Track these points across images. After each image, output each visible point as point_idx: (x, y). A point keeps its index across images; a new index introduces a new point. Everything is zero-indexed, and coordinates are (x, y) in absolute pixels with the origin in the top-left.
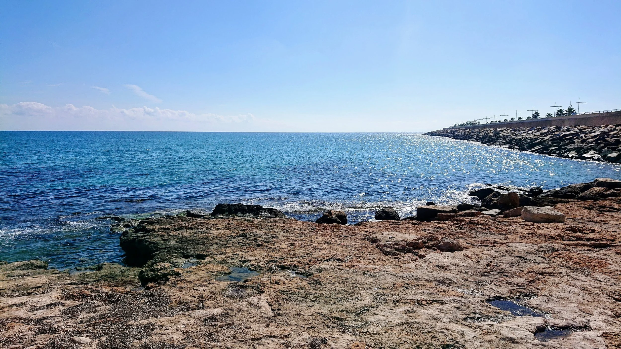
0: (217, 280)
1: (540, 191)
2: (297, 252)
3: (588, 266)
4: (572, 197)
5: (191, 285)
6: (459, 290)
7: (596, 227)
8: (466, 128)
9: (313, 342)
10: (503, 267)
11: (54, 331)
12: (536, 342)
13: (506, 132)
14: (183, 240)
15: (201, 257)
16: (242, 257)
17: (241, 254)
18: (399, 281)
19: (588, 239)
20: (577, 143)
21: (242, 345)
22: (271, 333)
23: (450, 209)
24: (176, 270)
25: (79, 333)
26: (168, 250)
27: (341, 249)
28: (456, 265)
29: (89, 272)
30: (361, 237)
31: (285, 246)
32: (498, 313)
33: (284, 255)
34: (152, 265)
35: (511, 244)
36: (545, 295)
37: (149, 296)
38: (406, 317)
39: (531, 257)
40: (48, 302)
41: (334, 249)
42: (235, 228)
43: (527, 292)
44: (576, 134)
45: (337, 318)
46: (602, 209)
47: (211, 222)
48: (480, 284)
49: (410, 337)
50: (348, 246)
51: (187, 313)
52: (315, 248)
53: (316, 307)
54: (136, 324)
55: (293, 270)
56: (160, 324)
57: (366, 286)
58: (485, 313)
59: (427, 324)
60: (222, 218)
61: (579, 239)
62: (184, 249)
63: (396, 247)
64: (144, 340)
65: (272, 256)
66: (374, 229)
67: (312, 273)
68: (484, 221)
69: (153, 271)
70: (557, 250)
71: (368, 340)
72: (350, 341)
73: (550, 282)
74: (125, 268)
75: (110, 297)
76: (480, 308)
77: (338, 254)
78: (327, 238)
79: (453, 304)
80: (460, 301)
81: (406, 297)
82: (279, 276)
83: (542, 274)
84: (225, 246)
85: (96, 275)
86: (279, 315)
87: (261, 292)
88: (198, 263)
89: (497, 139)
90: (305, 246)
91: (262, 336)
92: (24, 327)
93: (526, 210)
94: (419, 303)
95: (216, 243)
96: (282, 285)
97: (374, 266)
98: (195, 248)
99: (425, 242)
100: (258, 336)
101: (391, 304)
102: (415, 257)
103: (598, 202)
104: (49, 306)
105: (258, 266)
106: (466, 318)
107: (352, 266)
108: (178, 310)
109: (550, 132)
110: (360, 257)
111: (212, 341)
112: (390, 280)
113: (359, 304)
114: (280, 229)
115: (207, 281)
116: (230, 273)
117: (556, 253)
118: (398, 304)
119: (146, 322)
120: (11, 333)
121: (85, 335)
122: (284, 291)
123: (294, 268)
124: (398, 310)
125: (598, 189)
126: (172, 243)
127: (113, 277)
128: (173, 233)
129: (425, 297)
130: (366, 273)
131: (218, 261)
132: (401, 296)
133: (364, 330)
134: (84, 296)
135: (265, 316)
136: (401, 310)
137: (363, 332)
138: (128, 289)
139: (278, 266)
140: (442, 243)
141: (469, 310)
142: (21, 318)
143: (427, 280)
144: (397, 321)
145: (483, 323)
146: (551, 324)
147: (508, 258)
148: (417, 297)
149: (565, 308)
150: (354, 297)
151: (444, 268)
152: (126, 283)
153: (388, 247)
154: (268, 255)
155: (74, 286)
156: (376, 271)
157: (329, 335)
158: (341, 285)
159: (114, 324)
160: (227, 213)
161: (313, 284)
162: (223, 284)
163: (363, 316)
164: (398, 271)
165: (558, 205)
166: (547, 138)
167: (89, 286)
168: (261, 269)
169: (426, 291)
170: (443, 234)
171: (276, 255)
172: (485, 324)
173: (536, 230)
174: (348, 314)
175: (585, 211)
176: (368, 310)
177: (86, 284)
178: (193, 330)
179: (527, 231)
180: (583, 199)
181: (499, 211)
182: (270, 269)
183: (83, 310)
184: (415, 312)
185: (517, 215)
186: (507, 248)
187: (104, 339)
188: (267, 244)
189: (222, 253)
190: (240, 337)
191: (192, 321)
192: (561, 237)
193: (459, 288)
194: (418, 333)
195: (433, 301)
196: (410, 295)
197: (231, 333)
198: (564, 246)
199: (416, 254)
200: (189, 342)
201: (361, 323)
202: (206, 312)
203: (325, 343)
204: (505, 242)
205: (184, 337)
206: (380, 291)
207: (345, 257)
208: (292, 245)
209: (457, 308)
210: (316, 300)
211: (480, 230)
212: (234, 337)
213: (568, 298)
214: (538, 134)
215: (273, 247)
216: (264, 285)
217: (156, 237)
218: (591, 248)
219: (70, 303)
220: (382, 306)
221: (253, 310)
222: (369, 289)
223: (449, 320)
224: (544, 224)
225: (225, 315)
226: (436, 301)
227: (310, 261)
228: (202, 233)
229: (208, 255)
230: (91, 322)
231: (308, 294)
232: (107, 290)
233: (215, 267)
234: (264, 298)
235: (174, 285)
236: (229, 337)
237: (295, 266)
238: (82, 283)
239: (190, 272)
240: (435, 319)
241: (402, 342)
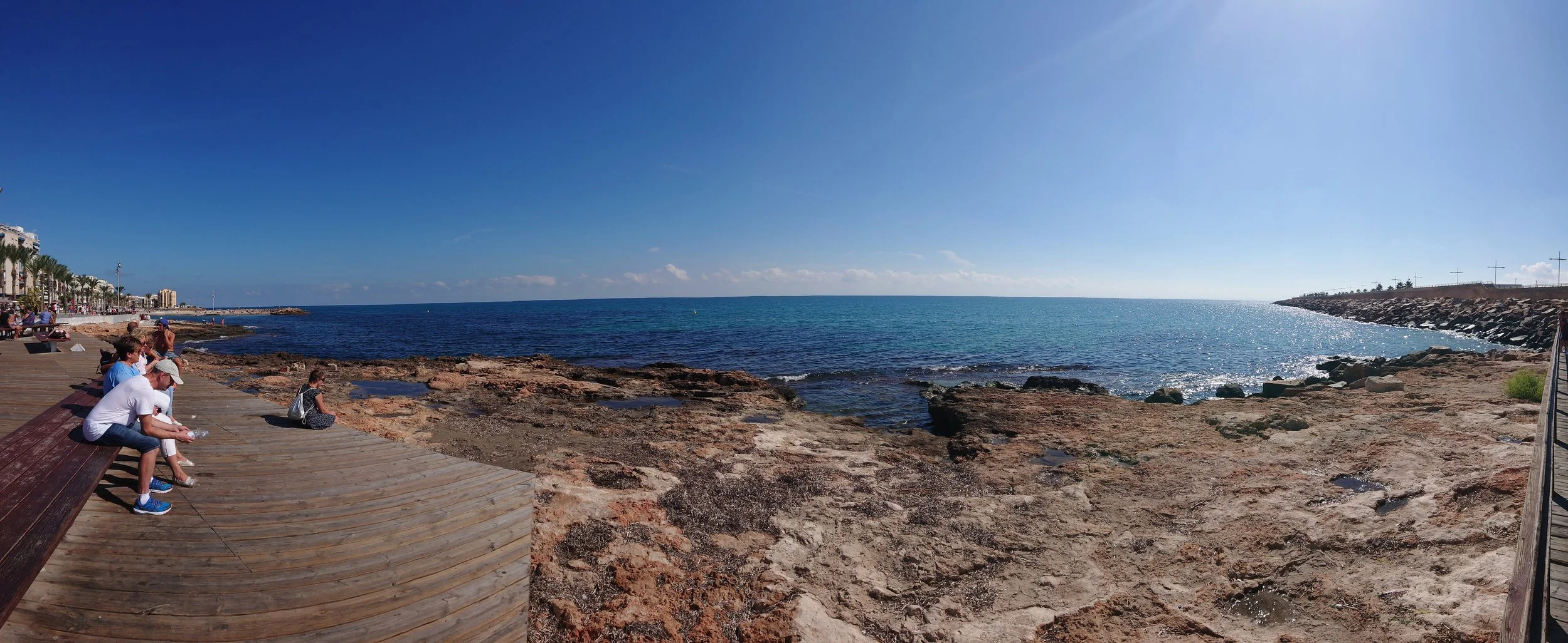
0: (1028, 462)
1: (1384, 360)
2: (1121, 435)
3: (1423, 431)
4: (1410, 364)
5: (1000, 465)
6: (1304, 472)
7: (1430, 392)
8: (1315, 298)
9: (1137, 543)
10: (1347, 442)
11: (870, 491)
12: (1377, 518)
13: (1352, 304)
14: (992, 414)
15: (1012, 434)
16: (1057, 438)
17: (1055, 434)
18: (1240, 468)
19: (1424, 404)
20: (1415, 314)
21: (1056, 542)
22: (1089, 530)
23: (1297, 383)
24: (985, 446)
25: (891, 498)
26: (977, 422)
27: (1173, 433)
28: (1302, 444)
29: (901, 436)
30: (1199, 418)
31: (1107, 429)
32: (1341, 493)
33: (1106, 439)
34: (961, 437)
35: (1355, 417)
36: (1385, 467)
37: (957, 471)
38: (1247, 509)
39: (1374, 428)
40: (865, 460)
41: (1166, 433)
42: (1049, 405)
43: (1369, 465)
44: (1414, 306)
45: (1166, 515)
46: (1435, 374)
47: (1022, 395)
48: (1324, 463)
49: (1249, 532)
50: (1182, 430)
51: (996, 496)
52: (1143, 432)
53: (1142, 502)
54: (944, 499)
55: (1116, 457)
56: (969, 504)
57: (1202, 477)
58: (1328, 495)
59: (1269, 515)
60: (1035, 391)
61: (1416, 404)
62: (994, 423)
63: (1239, 428)
64: (952, 519)
65: (1091, 440)
66: (1214, 409)
67: (1138, 462)
68: (1330, 394)
69: (962, 443)
70: (1397, 418)
71: (1202, 541)
72: (1181, 542)
73: (1389, 452)
74: (934, 436)
75: (919, 465)
76: (1323, 489)
77: (1170, 439)
78: (1158, 420)
79: (1296, 489)
80: (1304, 484)
81: (1247, 486)
82: (1101, 463)
83: (1382, 444)
84: (1038, 424)
85: (907, 440)
86: (1098, 509)
87: (1078, 480)
88: (1008, 441)
89: (1345, 310)
90: (1131, 429)
91: (1078, 533)
92: (845, 481)
93: (1370, 381)
94: (1262, 492)
95: (1028, 420)
96: (1103, 473)
97: (1213, 453)
98: (1004, 424)
99: (1270, 422)
100: (1074, 532)
101: (1231, 496)
102: (1259, 439)
103: (1432, 368)
104: (865, 464)
105: (1075, 449)
106: (1309, 503)
107: (1186, 454)
108: (986, 491)
109: (1392, 304)
110: (1196, 442)
111: (1022, 533)
112: (1231, 467)
113: (1194, 497)
114: (1101, 408)
115: (1017, 462)
116: (1043, 456)
117: (1396, 421)
118: (1238, 494)
119: (954, 499)
120: (835, 484)
121: (896, 501)
122: (1104, 481)
123: (1117, 454)
124: (1238, 502)
125: (1432, 356)
126: (981, 415)
127: (922, 444)
128: (982, 404)
129: (1268, 484)
130: (1203, 460)
131: (1031, 441)
132: (1242, 485)
133: (1198, 529)
134: (896, 460)
135: (1082, 508)
136: (1241, 501)
137: (1197, 531)
138: (937, 459)
139: (1098, 451)
140: (1287, 422)
141: (1313, 494)
142: (843, 472)
143: (1271, 465)
144: (1237, 515)
145: (1326, 506)
146: (1390, 496)
147: (1353, 432)
148: (1259, 485)
149: (1404, 477)
150: (1187, 490)
151: (1288, 449)
152: (935, 453)
153: (1230, 429)
154: (1087, 438)
155: (887, 448)
156: (1215, 457)
157: (1155, 536)
158: (1173, 476)
159: (924, 495)
160: (1040, 386)
161: (1139, 474)
162: (1036, 468)
163: (1197, 512)
164: (1239, 456)
165: (1399, 373)
166: (1389, 309)
167: (900, 450)
168: (1079, 453)
169: (1269, 477)
170: (1290, 411)
171: (1096, 439)
172: (1327, 507)
173: (1378, 400)
174: (1179, 510)
175: (1422, 377)
176: (1204, 505)
177: (898, 448)
178: (1003, 517)
179: (1371, 402)
180: (1420, 366)
181: (1345, 383)
182: (1089, 455)
183: (894, 474)
184: (1256, 502)
185: (1361, 386)
186: (1351, 422)
187: (914, 510)
188: (1086, 425)
189: (1034, 432)
190: (1055, 532)
191: (1002, 507)
192: (1401, 405)
193: (1304, 469)
194: (1259, 526)
195: (1276, 487)
196: (1252, 483)
197: (1043, 526)
198: (1403, 413)
199: (1261, 435)
200: (998, 531)
201: (1195, 521)
202: (1017, 498)
203: (1151, 545)
204: (1349, 415)
205: (993, 523)
206: (1219, 481)
207: (1179, 443)
208: (1115, 427)
209: (1301, 492)
210: (1141, 494)
211: (1326, 404)
212: (1047, 532)
213: (1406, 466)
214: (1381, 305)
215: (1093, 429)
216: (1082, 473)
217: (965, 407)
218: (1426, 413)
219: (884, 465)
220: (1220, 499)
221: (1069, 502)
222: (1205, 479)
223: (1292, 507)
224: (1385, 394)
225: (1036, 503)
226: (1279, 487)
227: (1136, 447)
228: (1012, 407)
229: (1019, 433)
230: (902, 489)
231: (1132, 486)
232: (917, 457)
233: (1027, 448)
234: (1082, 488)
235: (983, 462)
236: (1041, 531)
237: (1118, 452)
238: (894, 447)
239: (999, 450)
240: (1278, 508)
241: (1241, 539)
